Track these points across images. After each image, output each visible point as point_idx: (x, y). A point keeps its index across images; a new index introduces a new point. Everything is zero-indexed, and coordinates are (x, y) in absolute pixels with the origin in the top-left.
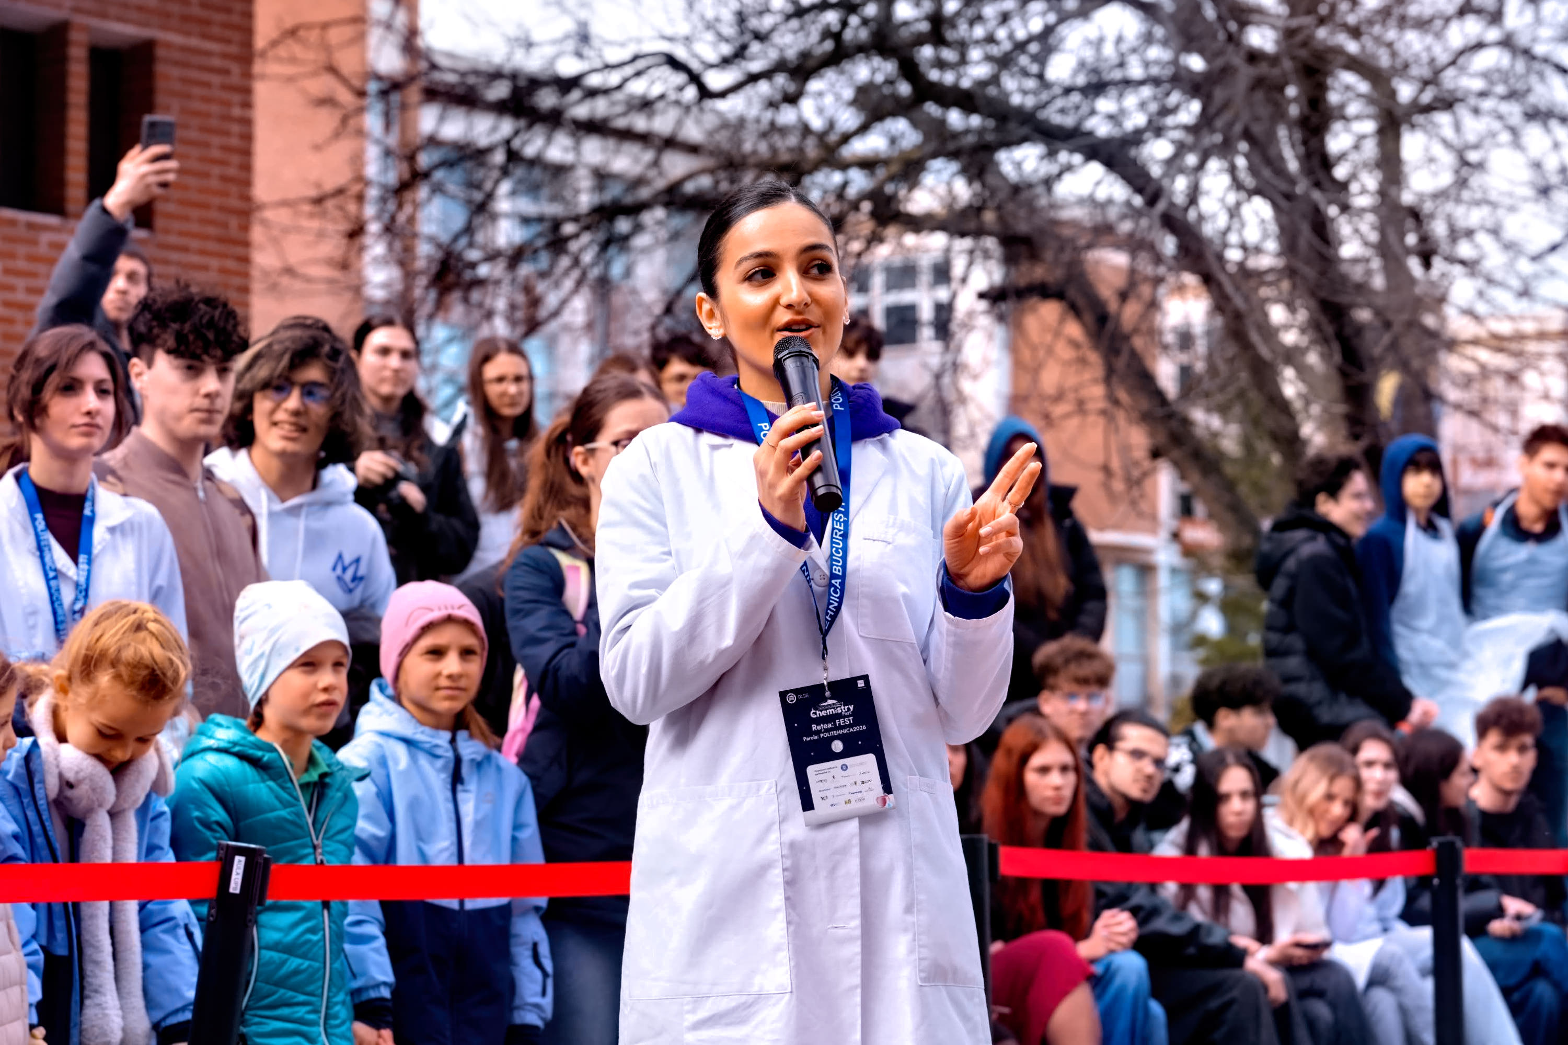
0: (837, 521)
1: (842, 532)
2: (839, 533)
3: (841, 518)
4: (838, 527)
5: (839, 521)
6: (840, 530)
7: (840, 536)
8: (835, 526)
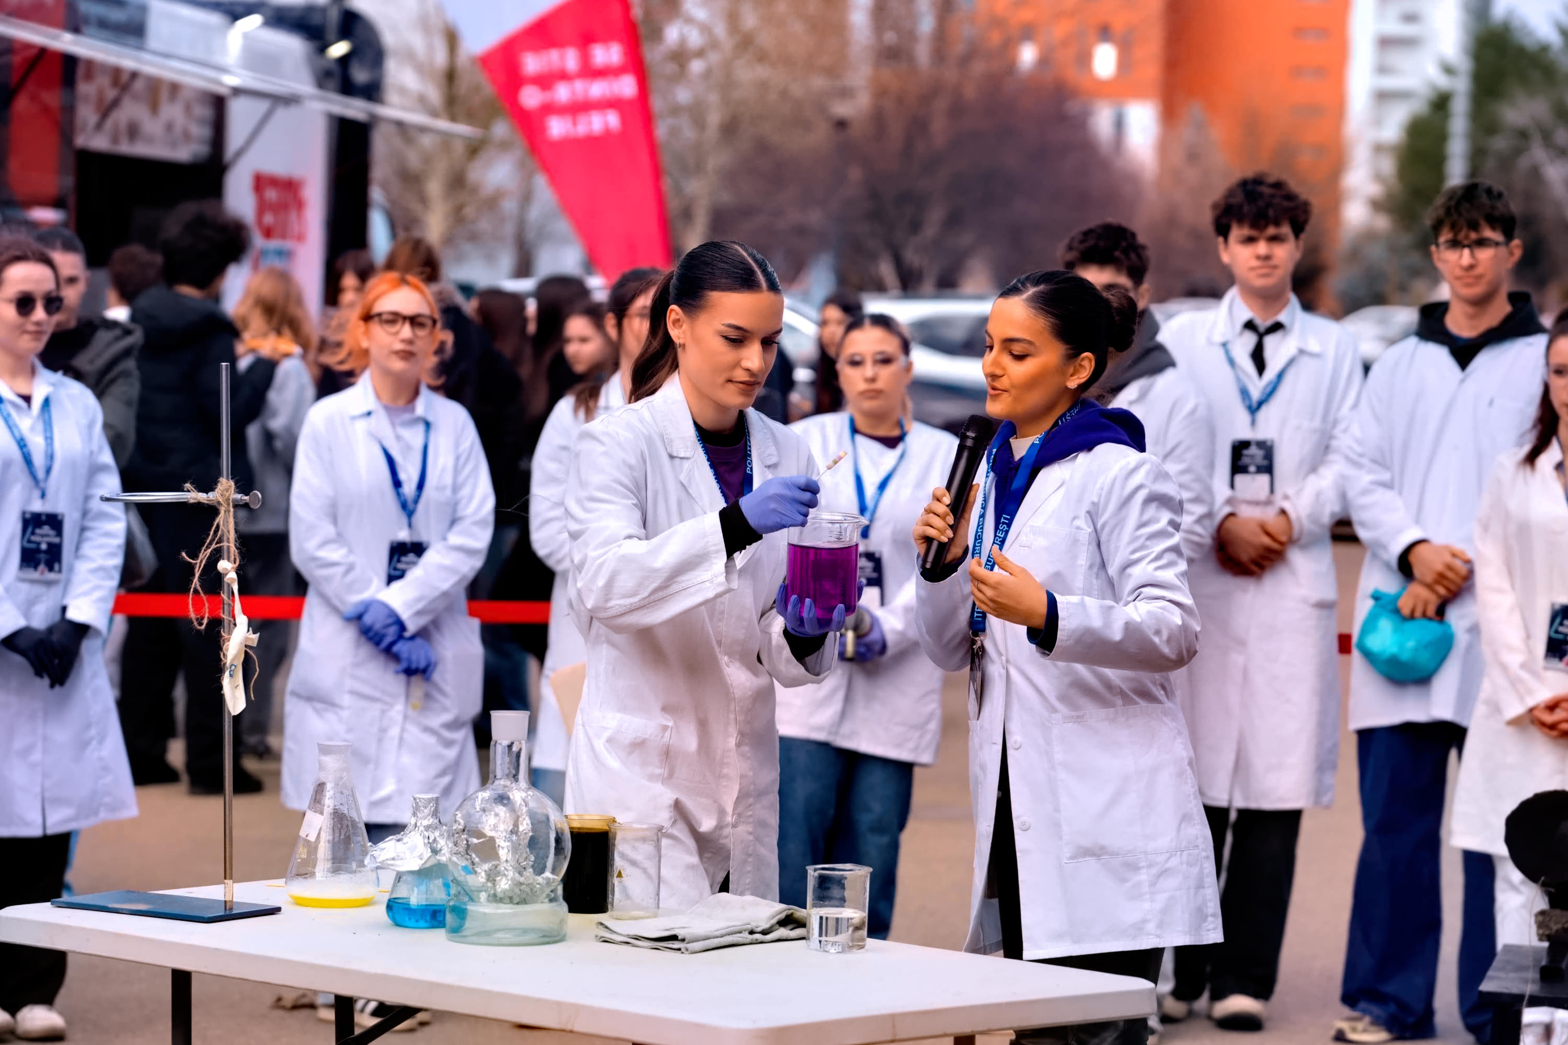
0: (1000, 530)
1: (1001, 539)
2: (999, 540)
3: (1004, 528)
4: (1000, 535)
5: (1002, 530)
6: (1000, 537)
7: (1000, 541)
8: (997, 534)
